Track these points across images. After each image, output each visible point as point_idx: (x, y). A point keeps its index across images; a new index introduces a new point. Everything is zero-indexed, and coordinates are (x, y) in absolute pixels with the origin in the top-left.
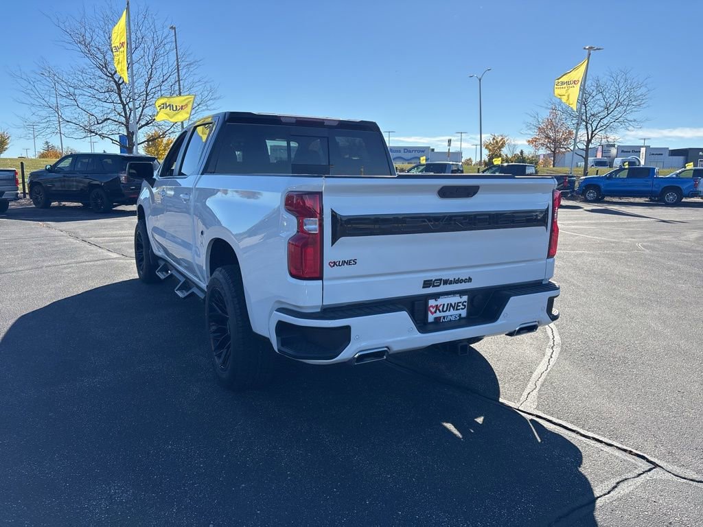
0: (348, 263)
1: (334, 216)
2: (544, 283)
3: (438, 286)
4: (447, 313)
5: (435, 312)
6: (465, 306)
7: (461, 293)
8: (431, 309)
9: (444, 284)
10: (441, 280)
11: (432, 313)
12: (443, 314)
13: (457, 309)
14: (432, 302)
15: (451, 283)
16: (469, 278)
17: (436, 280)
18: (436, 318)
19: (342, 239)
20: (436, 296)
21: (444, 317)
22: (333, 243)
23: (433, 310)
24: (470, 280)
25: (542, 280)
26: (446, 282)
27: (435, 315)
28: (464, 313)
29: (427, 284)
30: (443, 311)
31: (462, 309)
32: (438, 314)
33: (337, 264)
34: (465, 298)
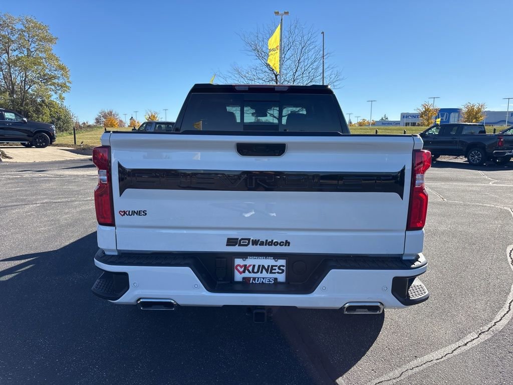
0: (139, 213)
1: (121, 169)
2: (404, 258)
3: (246, 245)
4: (259, 275)
5: (244, 272)
6: (283, 271)
7: (276, 256)
8: (239, 268)
9: (253, 245)
10: (249, 240)
11: (241, 273)
12: (252, 275)
13: (271, 272)
14: (238, 261)
15: (262, 244)
16: (286, 241)
17: (242, 239)
18: (244, 278)
19: (128, 191)
20: (244, 255)
21: (254, 279)
22: (120, 195)
23: (241, 270)
24: (287, 243)
25: (402, 255)
26: (255, 243)
27: (244, 275)
28: (282, 278)
29: (231, 242)
30: (253, 272)
31: (278, 273)
32: (247, 274)
33: (127, 213)
34: (282, 262)
